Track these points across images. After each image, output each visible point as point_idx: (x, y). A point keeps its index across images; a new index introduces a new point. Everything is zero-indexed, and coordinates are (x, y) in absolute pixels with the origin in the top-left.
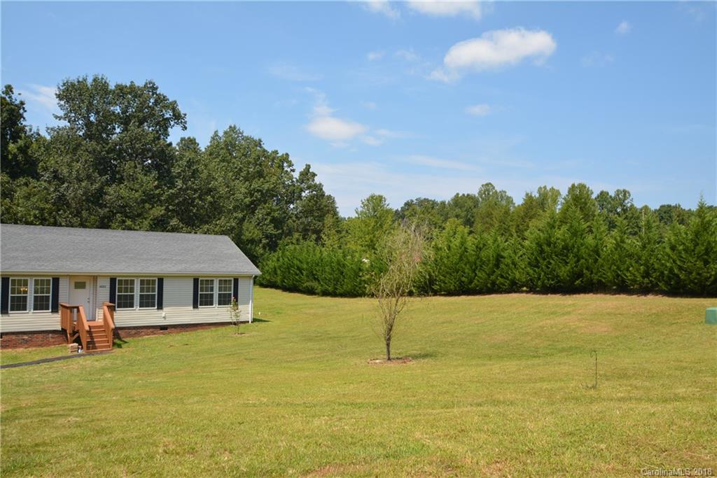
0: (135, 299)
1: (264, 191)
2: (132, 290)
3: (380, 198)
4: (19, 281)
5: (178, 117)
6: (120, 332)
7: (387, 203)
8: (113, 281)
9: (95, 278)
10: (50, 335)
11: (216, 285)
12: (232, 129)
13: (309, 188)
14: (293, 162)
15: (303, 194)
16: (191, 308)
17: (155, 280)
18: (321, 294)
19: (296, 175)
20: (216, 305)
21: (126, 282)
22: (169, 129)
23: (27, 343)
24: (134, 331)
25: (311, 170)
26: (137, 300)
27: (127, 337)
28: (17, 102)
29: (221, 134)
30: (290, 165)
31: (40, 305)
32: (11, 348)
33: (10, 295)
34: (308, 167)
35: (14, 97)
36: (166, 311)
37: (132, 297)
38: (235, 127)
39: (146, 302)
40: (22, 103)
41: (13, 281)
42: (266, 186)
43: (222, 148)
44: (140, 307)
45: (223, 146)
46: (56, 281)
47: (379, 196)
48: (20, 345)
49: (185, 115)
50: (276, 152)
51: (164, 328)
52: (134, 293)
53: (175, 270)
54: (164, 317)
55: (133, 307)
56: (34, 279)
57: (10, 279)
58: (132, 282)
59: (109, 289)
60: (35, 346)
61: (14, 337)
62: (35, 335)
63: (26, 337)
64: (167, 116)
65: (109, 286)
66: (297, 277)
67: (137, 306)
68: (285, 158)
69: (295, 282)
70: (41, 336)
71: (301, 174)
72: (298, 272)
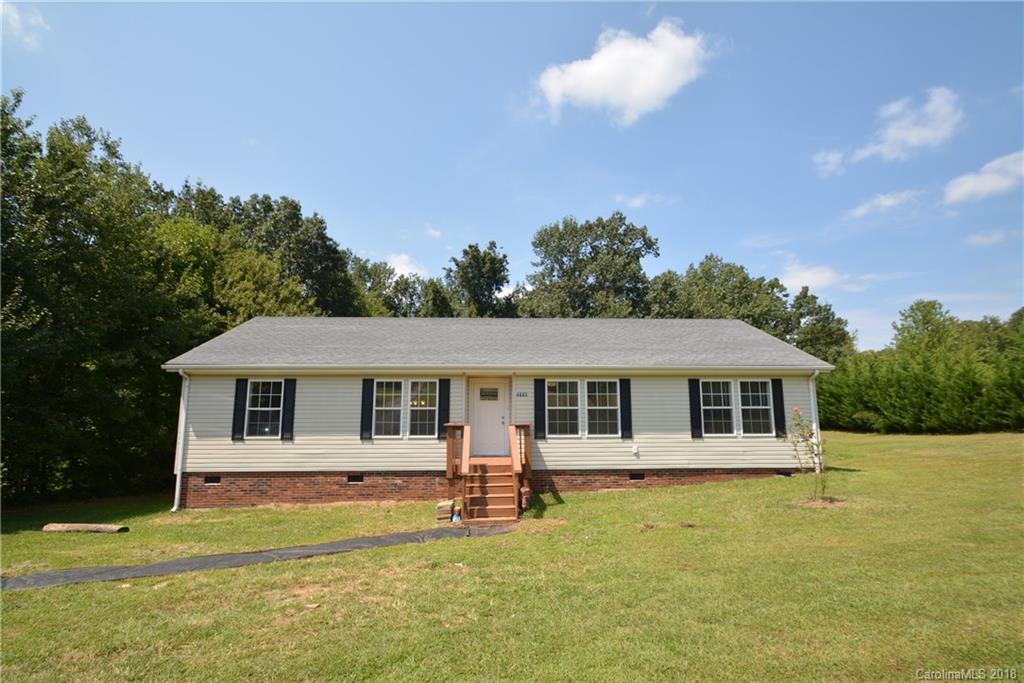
0: (580, 419)
1: (756, 316)
2: (574, 402)
3: (933, 305)
4: (389, 385)
5: (649, 245)
6: (555, 479)
7: (944, 310)
8: (539, 384)
9: (509, 379)
10: (437, 479)
11: (736, 394)
12: (709, 258)
13: (809, 313)
14: (785, 286)
15: (803, 321)
16: (688, 436)
17: (615, 383)
18: (883, 430)
19: (791, 301)
20: (738, 431)
21: (562, 386)
22: (641, 259)
23: (400, 492)
24: (580, 480)
25: (809, 294)
26: (583, 420)
27: (568, 489)
28: (501, 256)
29: (696, 266)
30: (782, 289)
31: (421, 425)
32: (375, 499)
33: (375, 408)
34: (806, 289)
35: (497, 251)
36: (639, 440)
37: (574, 414)
38: (712, 256)
39: (601, 424)
40: (505, 256)
41: (380, 385)
42: (758, 310)
43: (701, 278)
44: (590, 433)
45: (701, 275)
46: (445, 384)
47: (930, 303)
48: (390, 495)
49: (657, 240)
50: (763, 279)
51: (637, 475)
52: (579, 407)
53: (652, 362)
54: (637, 455)
55: (577, 433)
56: (411, 380)
57: (375, 381)
58: (574, 386)
59: (533, 399)
60: (413, 498)
61: (380, 480)
62: (414, 479)
63: (399, 481)
64: (638, 245)
65: (533, 395)
66: (831, 408)
67: (583, 431)
68: (775, 284)
69: (828, 415)
70: (422, 480)
71: (798, 298)
72: (832, 400)
